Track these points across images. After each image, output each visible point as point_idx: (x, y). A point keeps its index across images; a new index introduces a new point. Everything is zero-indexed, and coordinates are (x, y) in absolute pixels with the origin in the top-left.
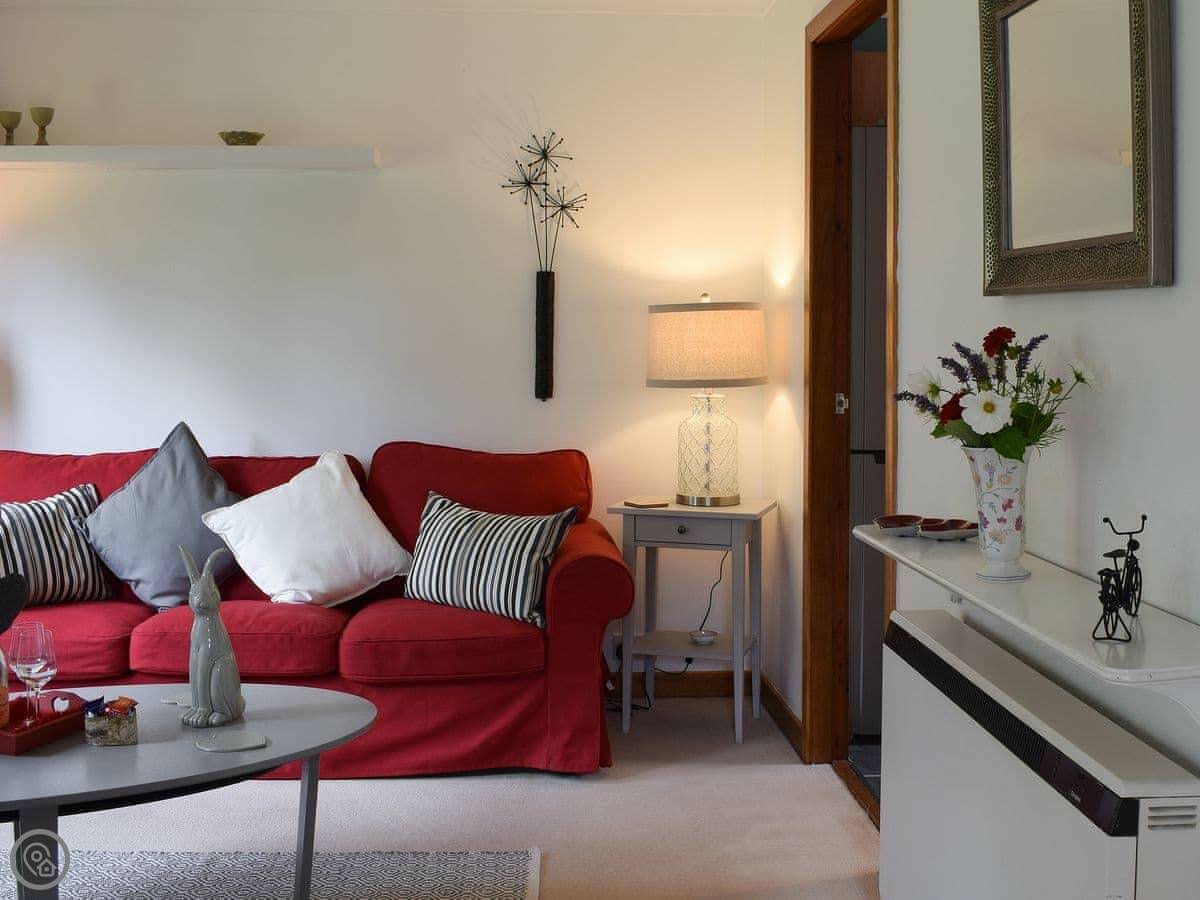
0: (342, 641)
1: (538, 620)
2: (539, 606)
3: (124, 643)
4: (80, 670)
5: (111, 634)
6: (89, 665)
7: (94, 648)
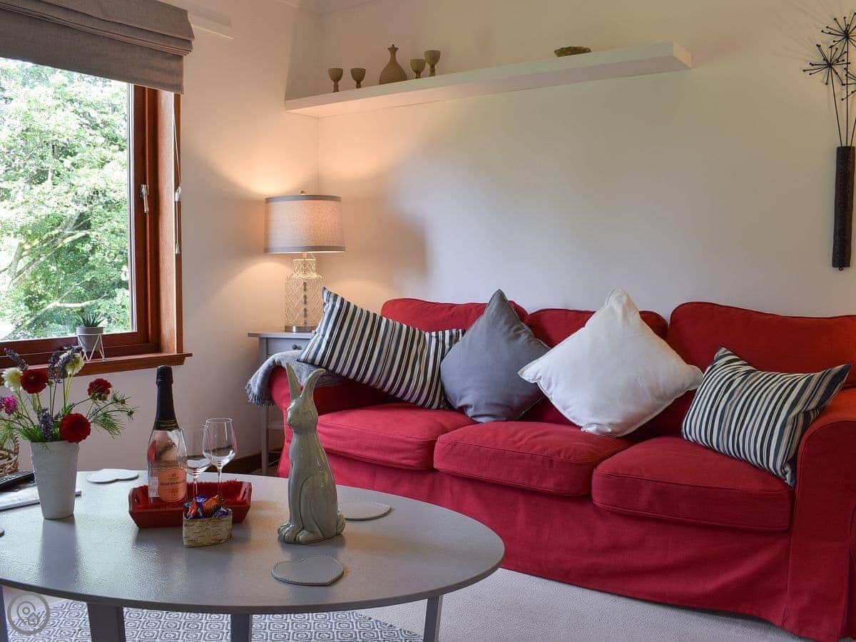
0: (596, 472)
1: (788, 476)
2: (792, 461)
3: (430, 446)
4: (398, 461)
5: (423, 437)
6: (404, 458)
7: (409, 446)
